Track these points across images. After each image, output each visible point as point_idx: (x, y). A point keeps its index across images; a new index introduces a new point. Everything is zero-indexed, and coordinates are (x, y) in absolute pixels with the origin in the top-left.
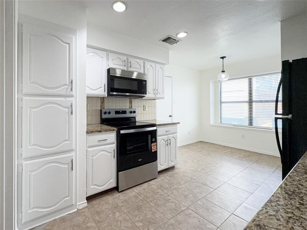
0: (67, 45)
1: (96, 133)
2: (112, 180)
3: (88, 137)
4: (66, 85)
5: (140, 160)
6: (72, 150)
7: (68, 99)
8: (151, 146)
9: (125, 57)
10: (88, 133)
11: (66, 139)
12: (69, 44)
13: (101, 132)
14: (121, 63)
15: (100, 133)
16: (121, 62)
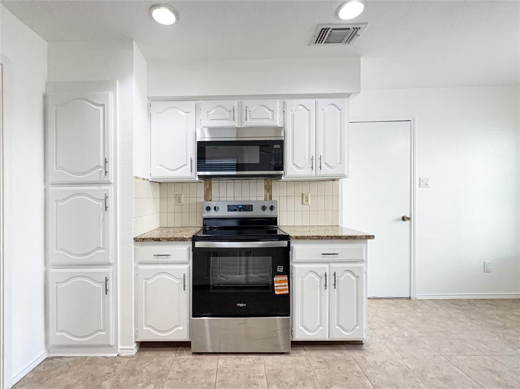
0: (101, 108)
1: (150, 242)
2: (182, 328)
3: (137, 247)
4: (99, 167)
5: (241, 305)
6: (109, 264)
7: (103, 188)
8: (273, 281)
9: (236, 102)
10: (136, 241)
11: (98, 246)
12: (103, 105)
13: (160, 241)
14: (227, 115)
15: (156, 242)
16: (226, 112)
